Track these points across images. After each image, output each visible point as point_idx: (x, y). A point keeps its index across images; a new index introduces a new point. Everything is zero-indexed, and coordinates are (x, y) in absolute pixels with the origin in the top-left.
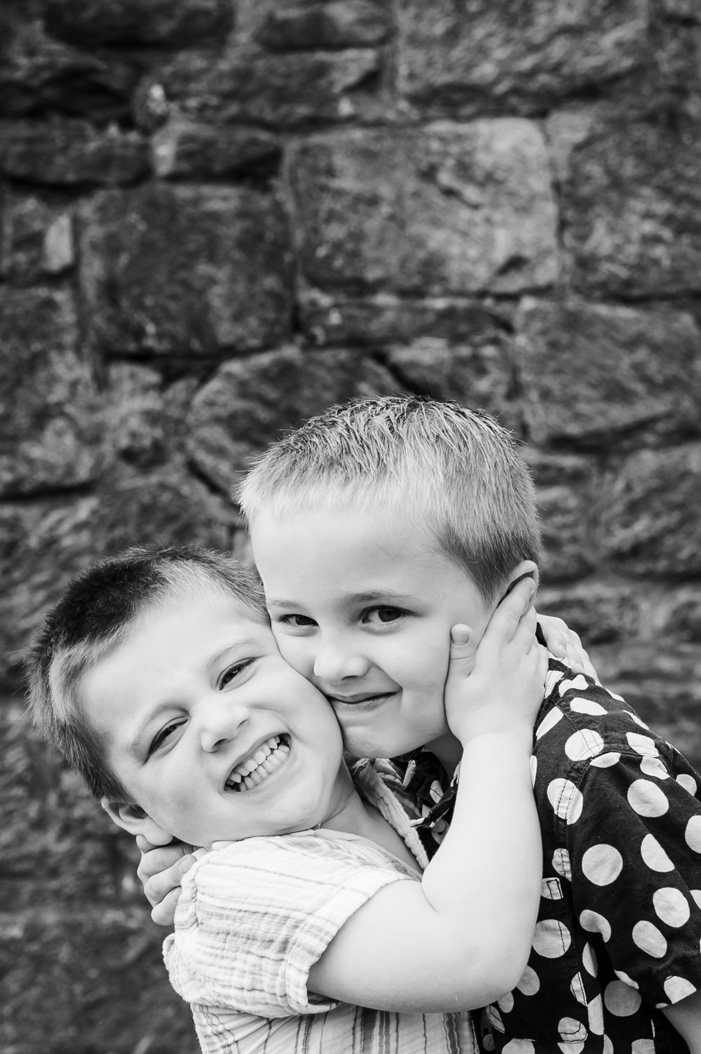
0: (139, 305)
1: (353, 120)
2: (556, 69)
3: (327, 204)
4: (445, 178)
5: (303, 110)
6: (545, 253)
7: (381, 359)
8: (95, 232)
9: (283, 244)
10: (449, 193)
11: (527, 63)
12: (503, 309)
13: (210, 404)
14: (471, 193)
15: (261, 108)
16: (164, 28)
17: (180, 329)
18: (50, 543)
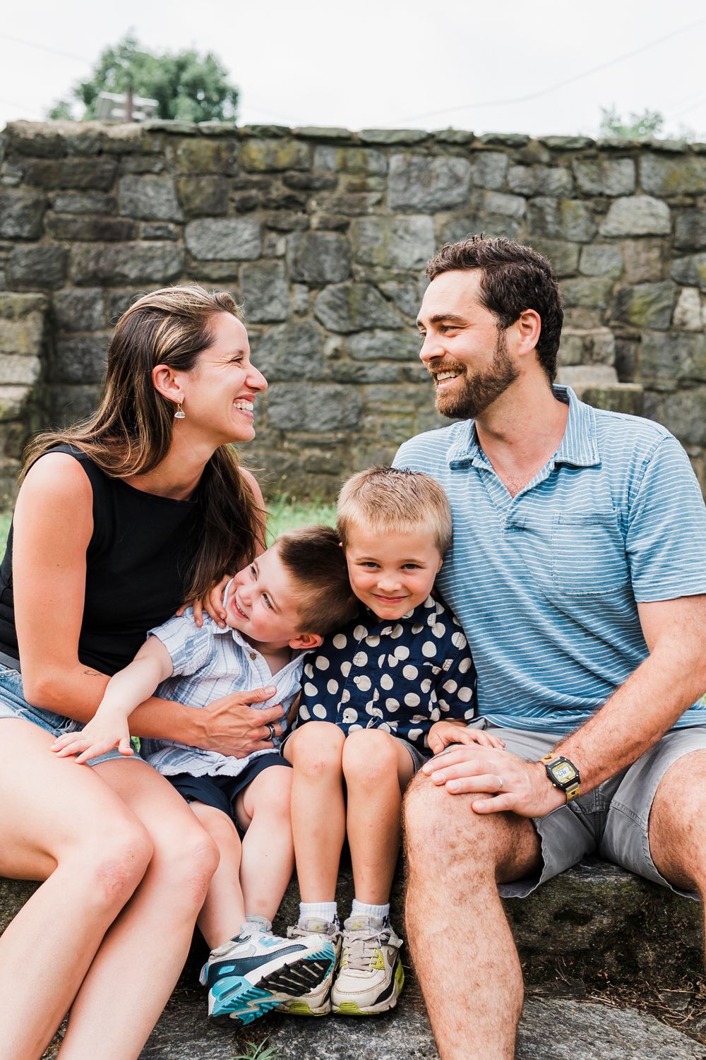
0: (303, 267)
1: (373, 214)
2: (437, 201)
3: (363, 239)
4: (400, 232)
5: (357, 210)
6: (430, 257)
7: (376, 287)
8: (292, 244)
9: (348, 251)
10: (401, 238)
11: (428, 199)
12: (416, 274)
13: (322, 298)
14: (408, 237)
15: (345, 209)
16: (317, 184)
17: (315, 275)
18: (271, 338)
